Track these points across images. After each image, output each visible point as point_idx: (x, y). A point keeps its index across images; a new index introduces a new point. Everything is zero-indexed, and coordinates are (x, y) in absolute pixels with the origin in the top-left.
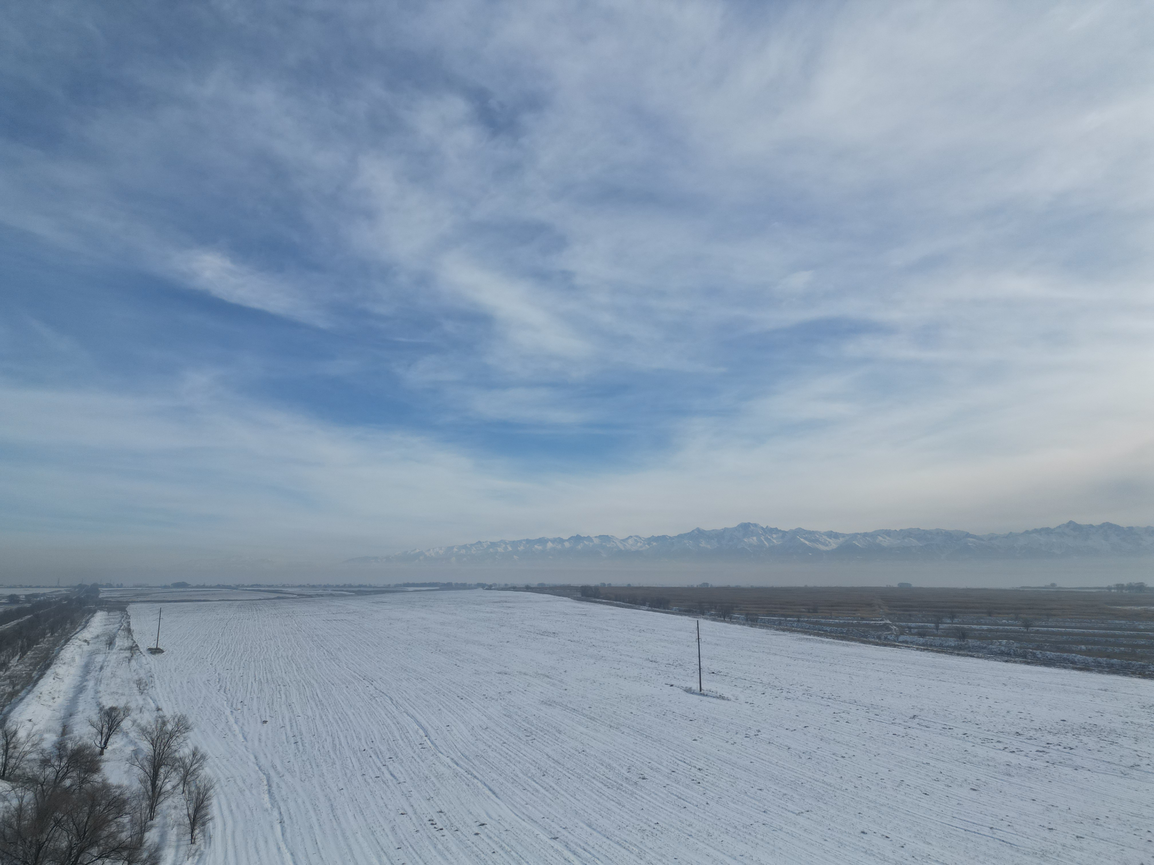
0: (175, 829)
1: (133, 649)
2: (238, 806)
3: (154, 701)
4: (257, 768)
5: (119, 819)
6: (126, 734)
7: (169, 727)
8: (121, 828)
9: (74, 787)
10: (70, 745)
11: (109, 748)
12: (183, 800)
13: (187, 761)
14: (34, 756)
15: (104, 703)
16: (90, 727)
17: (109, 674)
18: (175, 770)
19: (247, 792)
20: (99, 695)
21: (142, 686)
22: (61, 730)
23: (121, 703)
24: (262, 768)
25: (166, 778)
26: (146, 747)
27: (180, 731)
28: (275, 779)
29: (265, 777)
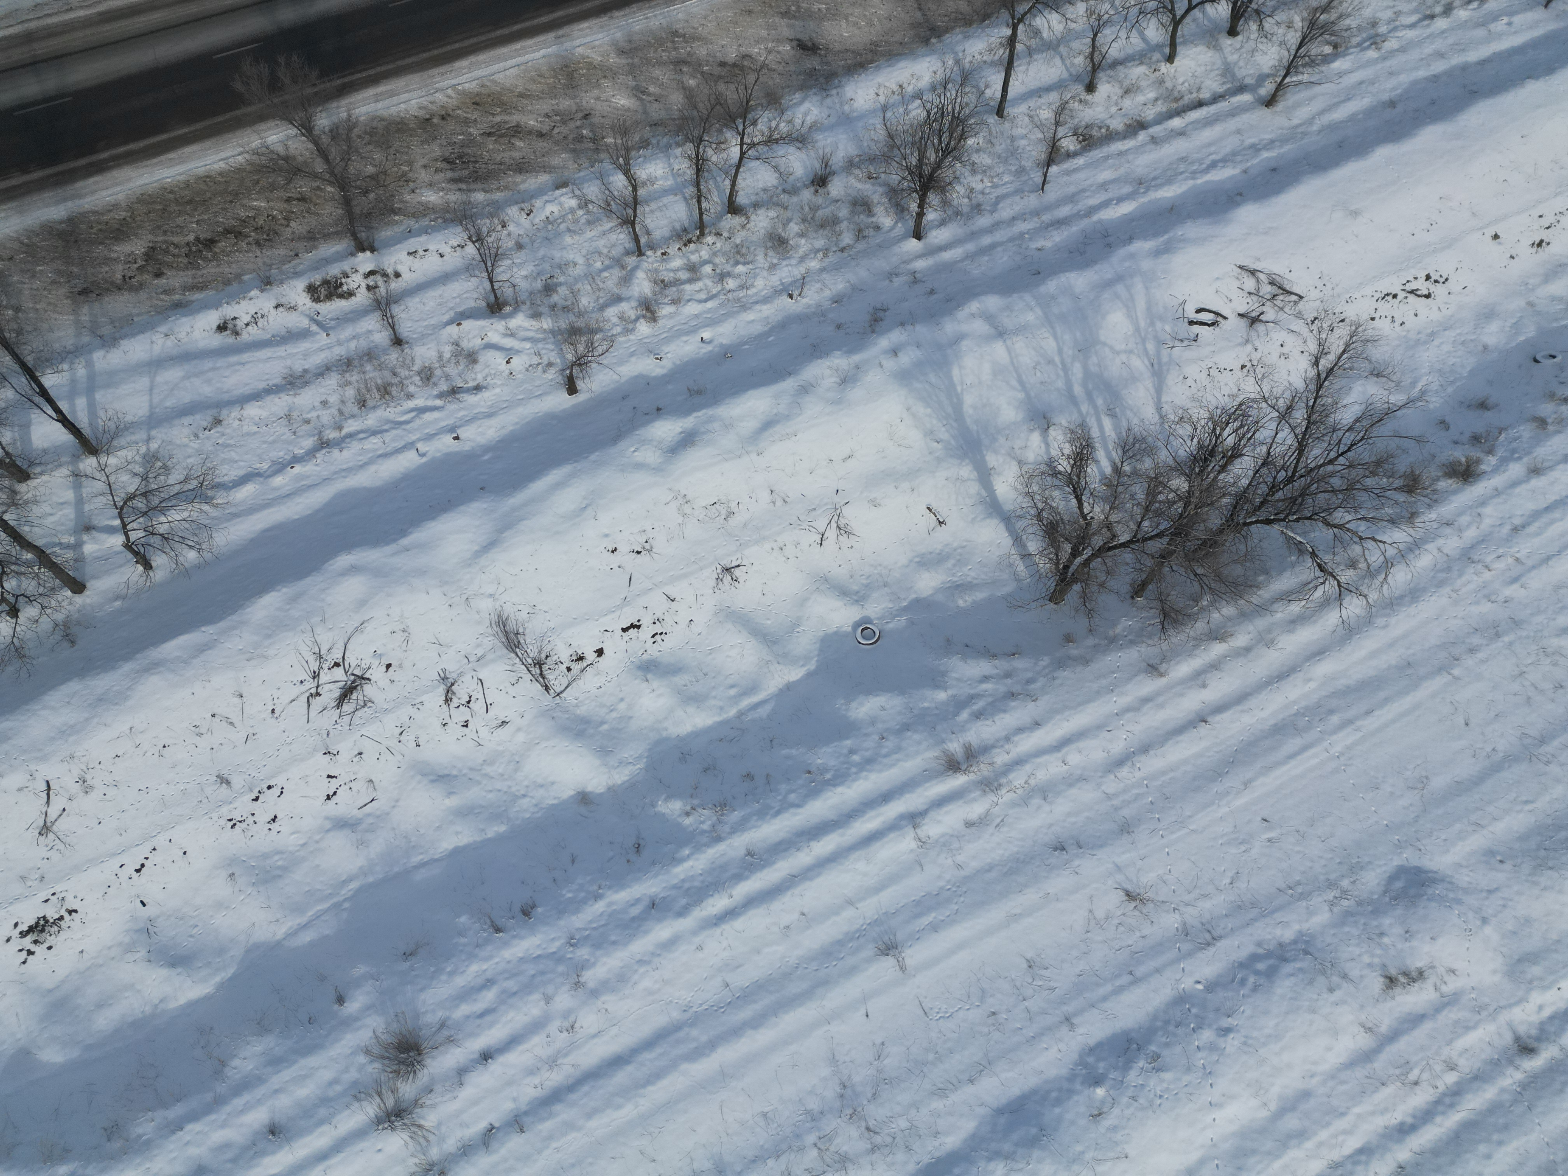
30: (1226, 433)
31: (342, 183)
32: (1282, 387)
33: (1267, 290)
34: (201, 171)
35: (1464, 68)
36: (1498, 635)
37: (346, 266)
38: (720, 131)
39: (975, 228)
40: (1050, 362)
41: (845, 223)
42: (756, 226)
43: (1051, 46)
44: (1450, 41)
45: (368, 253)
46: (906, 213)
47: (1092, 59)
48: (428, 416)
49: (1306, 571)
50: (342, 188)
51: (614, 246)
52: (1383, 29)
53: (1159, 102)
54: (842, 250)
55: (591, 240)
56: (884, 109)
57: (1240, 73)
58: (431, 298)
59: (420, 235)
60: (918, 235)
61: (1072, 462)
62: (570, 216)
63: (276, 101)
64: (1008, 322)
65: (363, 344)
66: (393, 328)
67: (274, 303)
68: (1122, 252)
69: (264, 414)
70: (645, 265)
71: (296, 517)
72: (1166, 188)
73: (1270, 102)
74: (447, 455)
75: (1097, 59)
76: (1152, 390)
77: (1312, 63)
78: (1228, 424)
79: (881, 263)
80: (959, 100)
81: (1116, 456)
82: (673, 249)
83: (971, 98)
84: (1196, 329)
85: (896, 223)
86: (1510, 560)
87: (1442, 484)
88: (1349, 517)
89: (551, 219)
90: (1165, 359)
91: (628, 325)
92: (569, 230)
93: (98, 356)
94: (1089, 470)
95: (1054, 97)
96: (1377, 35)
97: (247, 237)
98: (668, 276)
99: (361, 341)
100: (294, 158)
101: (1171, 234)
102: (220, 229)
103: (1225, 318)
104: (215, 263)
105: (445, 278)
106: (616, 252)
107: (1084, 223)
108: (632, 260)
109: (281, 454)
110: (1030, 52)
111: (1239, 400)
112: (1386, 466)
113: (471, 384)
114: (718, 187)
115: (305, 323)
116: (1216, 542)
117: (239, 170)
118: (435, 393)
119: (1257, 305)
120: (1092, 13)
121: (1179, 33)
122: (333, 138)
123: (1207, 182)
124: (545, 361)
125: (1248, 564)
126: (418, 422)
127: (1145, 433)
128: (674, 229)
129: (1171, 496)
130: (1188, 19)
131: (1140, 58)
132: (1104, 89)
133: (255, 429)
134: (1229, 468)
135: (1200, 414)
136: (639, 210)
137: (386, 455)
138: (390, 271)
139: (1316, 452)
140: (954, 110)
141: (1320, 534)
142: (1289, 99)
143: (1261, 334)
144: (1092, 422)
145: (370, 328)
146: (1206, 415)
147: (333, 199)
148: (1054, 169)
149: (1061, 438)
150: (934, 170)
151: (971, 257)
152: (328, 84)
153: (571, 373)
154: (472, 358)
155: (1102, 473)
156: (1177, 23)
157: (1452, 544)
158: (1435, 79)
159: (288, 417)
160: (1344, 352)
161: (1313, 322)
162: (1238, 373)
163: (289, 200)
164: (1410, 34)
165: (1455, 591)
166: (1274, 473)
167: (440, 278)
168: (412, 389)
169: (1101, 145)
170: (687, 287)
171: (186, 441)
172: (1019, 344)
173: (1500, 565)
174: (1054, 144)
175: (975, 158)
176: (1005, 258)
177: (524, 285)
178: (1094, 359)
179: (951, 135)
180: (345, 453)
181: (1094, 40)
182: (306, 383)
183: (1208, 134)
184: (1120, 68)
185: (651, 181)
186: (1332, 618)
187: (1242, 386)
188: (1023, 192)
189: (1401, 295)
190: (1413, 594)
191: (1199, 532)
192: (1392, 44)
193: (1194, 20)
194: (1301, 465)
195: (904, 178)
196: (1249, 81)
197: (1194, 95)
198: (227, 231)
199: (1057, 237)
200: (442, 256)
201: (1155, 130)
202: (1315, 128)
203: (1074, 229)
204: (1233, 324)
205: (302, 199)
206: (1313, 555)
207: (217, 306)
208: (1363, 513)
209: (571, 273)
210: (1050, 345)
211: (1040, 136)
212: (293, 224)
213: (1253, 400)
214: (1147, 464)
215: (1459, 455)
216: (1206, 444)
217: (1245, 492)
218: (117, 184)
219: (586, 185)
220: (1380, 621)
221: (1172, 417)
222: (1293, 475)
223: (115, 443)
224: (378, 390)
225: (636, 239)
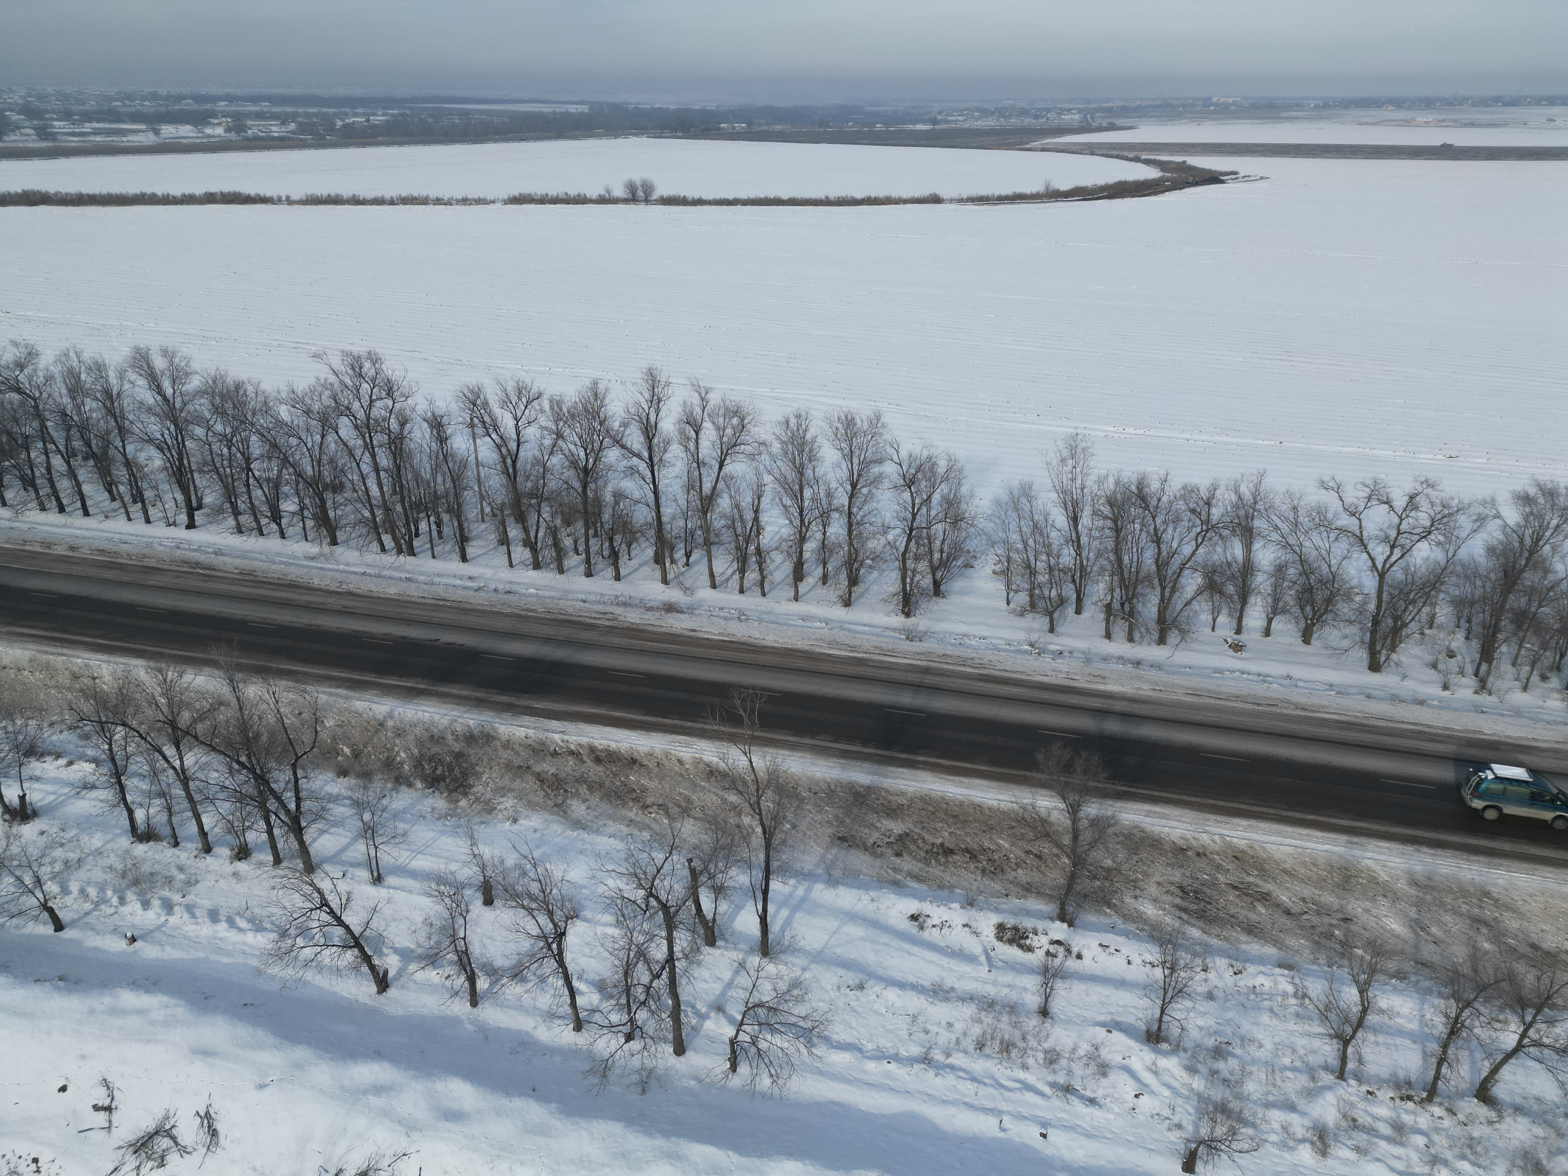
31: (1078, 861)
34: (977, 800)
37: (1040, 925)
38: (1501, 1009)
42: (1508, 1131)
45: (1065, 925)
48: (1030, 1097)
50: (1075, 865)
51: (1314, 1052)
55: (1292, 1032)
58: (1098, 992)
59: (1120, 935)
62: (1279, 999)
63: (1062, 779)
65: (1014, 996)
66: (1047, 999)
67: (965, 922)
69: (899, 1003)
70: (1340, 1091)
71: (863, 1108)
74: (1026, 1146)
82: (1385, 1094)
89: (1258, 990)
91: (1289, 1142)
92: (1271, 1010)
93: (819, 886)
97: (978, 862)
98: (1363, 1119)
99: (1014, 992)
100: (1051, 824)
102: (963, 846)
104: (942, 868)
105: (1121, 983)
106: (1315, 1060)
108: (1327, 1078)
109: (889, 1045)
113: (1088, 1093)
114: (1473, 1063)
115: (978, 950)
117: (1003, 813)
118: (1050, 1078)
122: (1091, 825)
124: (1176, 1119)
126: (1017, 1095)
128: (1395, 1075)
133: (883, 1011)
136: (1359, 1034)
137: (970, 1106)
138: (1075, 950)
145: (1028, 986)
147: (1063, 869)
152: (1110, 786)
153: (1196, 1149)
154: (1104, 1069)
159: (915, 1017)
163: (1028, 852)
167: (1117, 980)
168: (1031, 1061)
170: (1383, 1144)
171: (829, 987)
177: (1194, 1034)
180: (939, 1079)
182: (947, 1000)
185: (1388, 1013)
198: (967, 850)
200: (1129, 963)
205: (1039, 857)
207: (922, 899)
209: (1252, 1052)
212: (1020, 871)
218: (914, 780)
219: (1311, 980)
223: (783, 957)
224: (1001, 1043)
225: (1344, 1059)
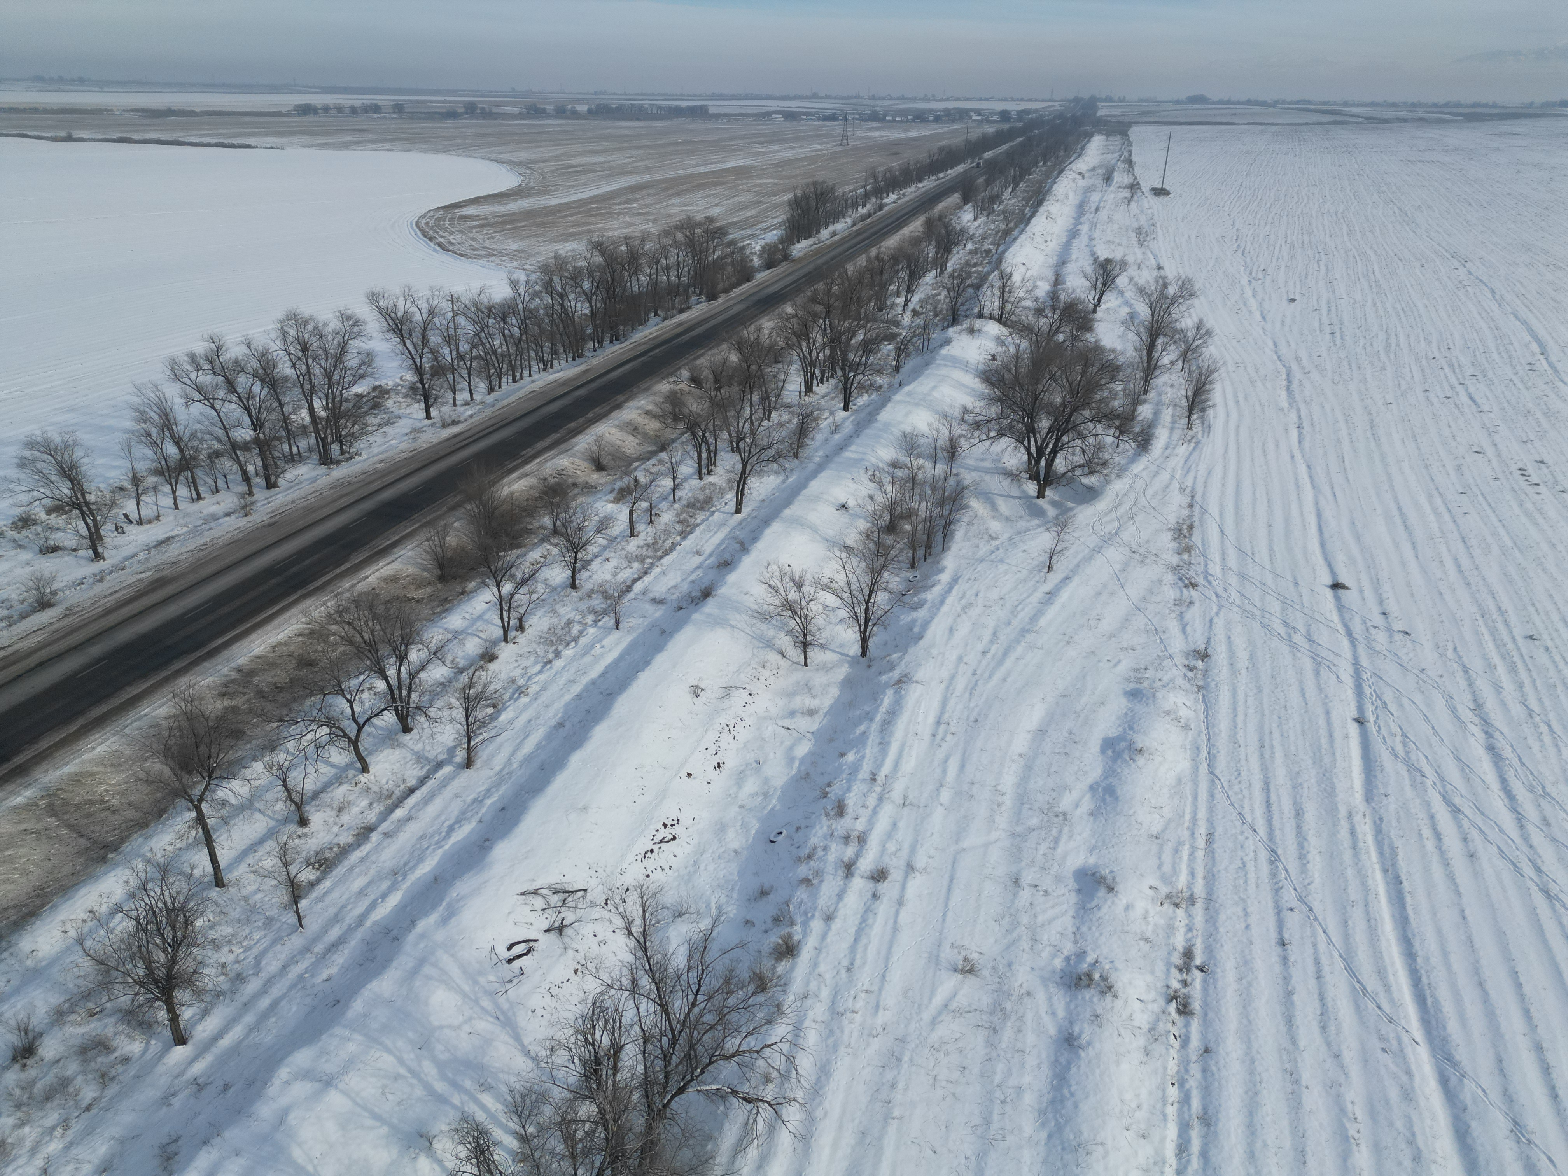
0: (1170, 409)
1: (1134, 187)
2: (1246, 398)
3: (1155, 256)
4: (1275, 357)
5: (1111, 386)
6: (1122, 293)
7: (1171, 291)
8: (1114, 395)
9: (1067, 343)
10: (1063, 297)
11: (1103, 306)
12: (1181, 380)
13: (1189, 334)
14: (1028, 303)
15: (1099, 253)
16: (1083, 280)
17: (1105, 218)
18: (1175, 342)
19: (1259, 384)
20: (1094, 242)
21: (1142, 236)
22: (1054, 279)
23: (1117, 255)
24: (1282, 358)
25: (1163, 350)
26: (1143, 310)
27: (1183, 297)
28: (1297, 374)
29: (1284, 370)
30: (598, 1037)
32: (617, 968)
33: (555, 899)
35: (593, 682)
36: (899, 1060)
39: (244, 999)
40: (397, 1077)
41: (80, 1078)
43: (246, 807)
44: (572, 671)
46: (155, 1026)
47: (292, 800)
49: (739, 1111)
52: (521, 682)
53: (375, 805)
54: (88, 1108)
56: (80, 941)
57: (431, 755)
60: (180, 1039)
61: (474, 1161)
64: (329, 1067)
68: (411, 937)
72: (421, 866)
73: (469, 763)
75: (296, 798)
76: (511, 1041)
77: (484, 724)
78: (594, 1027)
79: (148, 1093)
80: (167, 893)
81: (514, 1126)
83: (179, 885)
84: (517, 964)
85: (148, 1042)
86: (863, 995)
87: (781, 968)
88: (737, 1041)
90: (506, 1006)
94: (496, 1157)
95: (271, 845)
96: (520, 687)
101: (447, 900)
103: (536, 941)
107: (359, 934)
110: (225, 821)
111: (590, 1001)
112: (734, 981)
116: (652, 1142)
119: (555, 916)
120: (271, 767)
121: (361, 749)
123: (453, 845)
125: (691, 1142)
127: (528, 1085)
129: (587, 1126)
130: (363, 736)
131: (338, 779)
132: (317, 818)
134: (620, 1065)
135: (566, 1034)
139: (677, 1004)
140: (165, 904)
141: (727, 1071)
142: (482, 756)
143: (573, 936)
144: (472, 1108)
146: (572, 1031)
148: (303, 904)
149: (449, 1145)
150: (170, 969)
151: (251, 1029)
155: (510, 1151)
156: (355, 743)
157: (818, 1011)
158: (579, 697)
160: (644, 912)
161: (606, 904)
162: (575, 979)
164: (543, 677)
165: (848, 1046)
166: (658, 1044)
169: (340, 862)
172: (353, 1081)
173: (860, 1004)
174: (292, 883)
175: (212, 934)
176: (294, 1008)
178: (439, 1047)
179: (174, 927)
181: (285, 785)
183: (432, 809)
184: (322, 795)
186: (785, 1139)
187: (586, 988)
188: (282, 938)
189: (656, 848)
190: (824, 1071)
191: (633, 1144)
192: (533, 689)
193: (369, 735)
194: (674, 1023)
195: (136, 995)
196: (441, 757)
197: (402, 787)
199: (340, 959)
201: (384, 827)
202: (515, 766)
203: (353, 943)
204: (546, 942)
206: (734, 1092)
208: (744, 1029)
210: (387, 1061)
211: (274, 882)
213: (602, 993)
214: (548, 1111)
215: (774, 939)
216: (587, 1057)
217: (646, 1078)
220: (819, 1113)
221: (543, 1053)
222: (674, 1036)
